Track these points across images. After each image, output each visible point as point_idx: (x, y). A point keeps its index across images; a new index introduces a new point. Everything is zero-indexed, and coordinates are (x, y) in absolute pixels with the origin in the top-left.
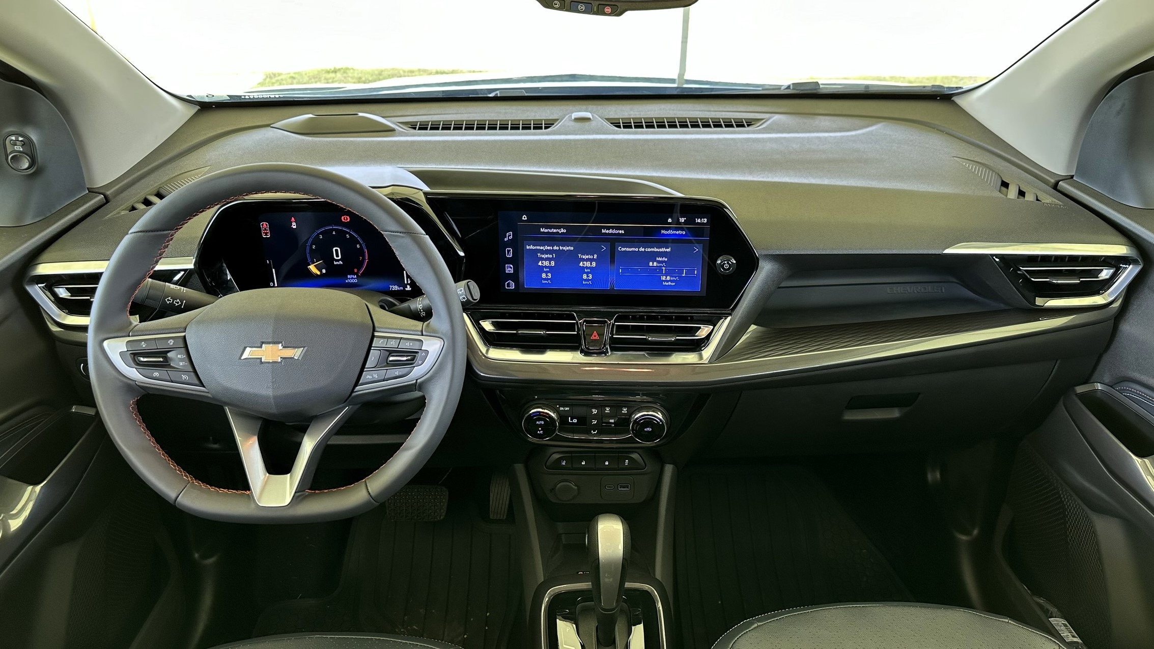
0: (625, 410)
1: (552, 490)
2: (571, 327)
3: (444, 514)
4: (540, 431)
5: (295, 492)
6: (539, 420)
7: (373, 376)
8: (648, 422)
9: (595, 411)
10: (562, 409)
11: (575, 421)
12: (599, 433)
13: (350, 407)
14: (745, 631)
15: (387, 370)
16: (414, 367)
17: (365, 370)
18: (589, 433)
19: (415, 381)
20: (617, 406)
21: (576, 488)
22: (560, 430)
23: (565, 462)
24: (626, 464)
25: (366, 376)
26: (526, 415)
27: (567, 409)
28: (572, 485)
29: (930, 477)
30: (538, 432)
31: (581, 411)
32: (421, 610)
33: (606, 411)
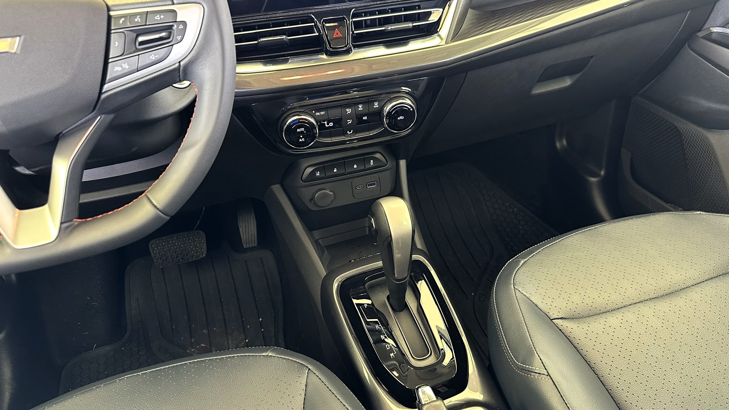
0: (376, 104)
1: (312, 199)
2: (309, 30)
3: (205, 252)
4: (301, 138)
5: (61, 223)
6: (300, 127)
7: (122, 67)
8: (400, 110)
9: (349, 111)
10: (318, 114)
11: (331, 124)
12: (355, 132)
13: (103, 116)
14: (517, 269)
15: (139, 55)
16: (173, 45)
17: (110, 60)
18: (345, 134)
19: (177, 65)
20: (368, 101)
21: (332, 193)
22: (321, 135)
23: (319, 172)
24: (372, 164)
25: (114, 69)
26: (285, 127)
27: (323, 113)
28: (327, 191)
29: (558, 145)
30: (300, 140)
31: (335, 113)
32: (204, 331)
33: (359, 109)
